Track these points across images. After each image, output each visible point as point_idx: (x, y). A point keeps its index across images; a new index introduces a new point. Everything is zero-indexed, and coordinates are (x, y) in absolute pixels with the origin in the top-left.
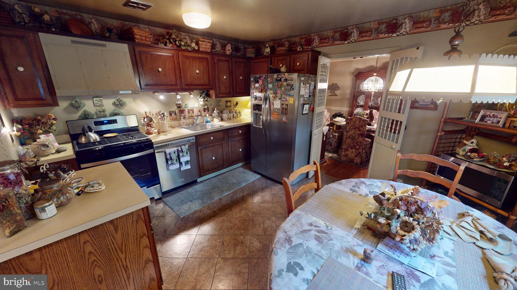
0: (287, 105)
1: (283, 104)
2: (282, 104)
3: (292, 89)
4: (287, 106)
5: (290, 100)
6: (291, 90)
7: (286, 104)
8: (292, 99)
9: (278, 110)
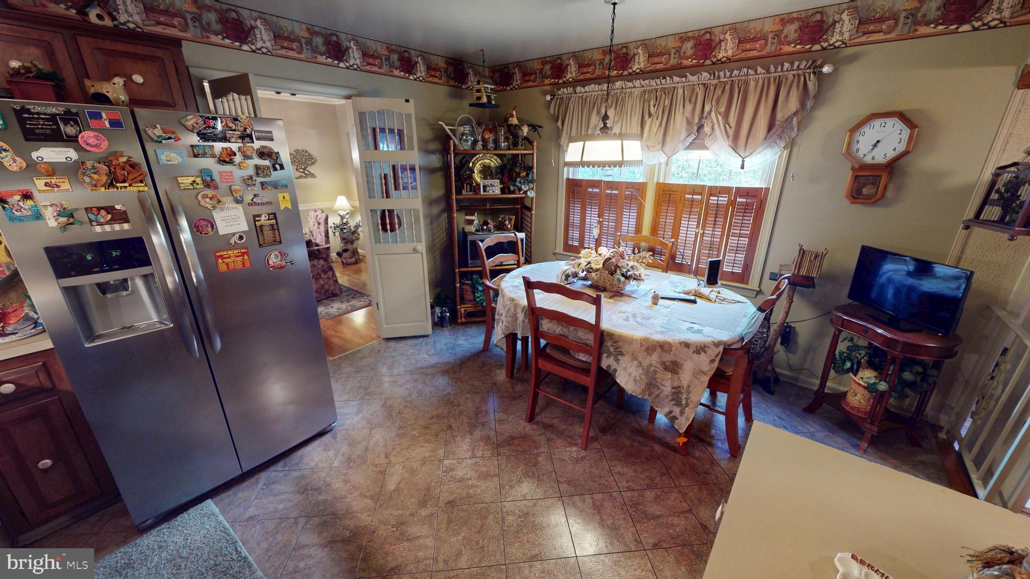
0: (274, 214)
1: (259, 216)
2: (255, 216)
3: (278, 167)
4: (275, 218)
5: (280, 196)
6: (275, 169)
7: (269, 215)
8: (287, 195)
9: (241, 238)
